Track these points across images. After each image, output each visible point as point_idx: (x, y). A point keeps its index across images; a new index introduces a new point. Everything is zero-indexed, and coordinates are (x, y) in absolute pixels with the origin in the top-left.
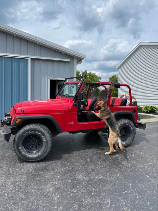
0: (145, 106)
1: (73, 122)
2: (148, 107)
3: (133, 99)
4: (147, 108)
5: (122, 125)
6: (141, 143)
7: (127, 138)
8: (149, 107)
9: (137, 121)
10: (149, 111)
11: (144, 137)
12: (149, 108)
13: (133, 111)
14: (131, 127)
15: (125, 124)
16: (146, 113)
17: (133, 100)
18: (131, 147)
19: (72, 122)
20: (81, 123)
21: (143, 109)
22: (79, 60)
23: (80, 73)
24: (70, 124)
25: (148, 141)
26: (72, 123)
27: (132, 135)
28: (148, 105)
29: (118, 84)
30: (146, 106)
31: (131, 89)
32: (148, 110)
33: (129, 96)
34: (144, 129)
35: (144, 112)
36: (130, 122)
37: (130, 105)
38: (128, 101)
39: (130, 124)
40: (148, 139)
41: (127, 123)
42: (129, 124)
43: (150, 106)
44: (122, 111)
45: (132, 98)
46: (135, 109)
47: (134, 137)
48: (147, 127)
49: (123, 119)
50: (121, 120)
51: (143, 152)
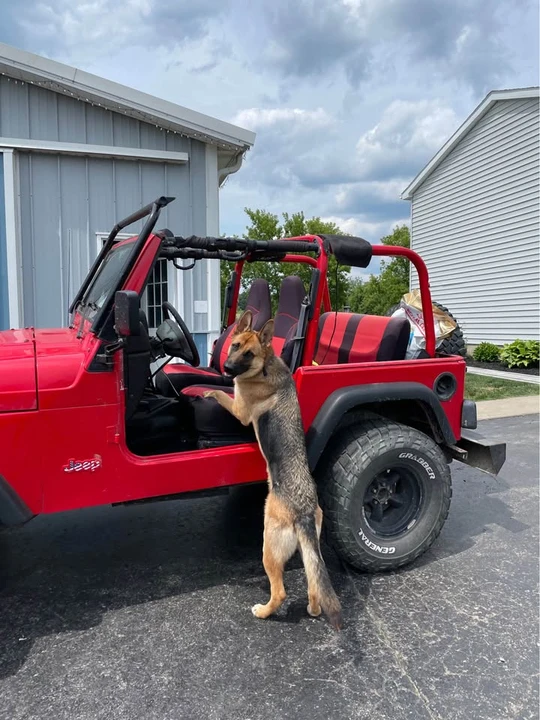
0: (510, 343)
1: (97, 456)
2: (523, 345)
3: (442, 324)
4: (517, 351)
5: (375, 460)
6: (479, 539)
7: (408, 523)
8: (528, 345)
9: (459, 432)
10: (526, 363)
11: (496, 501)
12: (526, 349)
13: (439, 384)
14: (427, 468)
15: (393, 453)
16: (515, 368)
17: (441, 329)
18: (427, 568)
19: (90, 457)
20: (146, 462)
21: (504, 354)
22: (231, 154)
23: (276, 222)
24: (78, 468)
25: (515, 526)
26: (93, 464)
27: (432, 503)
28: (521, 338)
29: (361, 246)
30: (516, 343)
31: (429, 271)
32: (522, 358)
33: (421, 308)
34: (496, 470)
35: (504, 367)
36: (422, 442)
37: (423, 354)
38: (417, 332)
39: (421, 454)
40: (516, 509)
41: (406, 449)
42: (414, 452)
43: (531, 342)
44: (377, 388)
45: (436, 317)
46: (449, 373)
47: (444, 517)
48: (510, 459)
49: (383, 429)
50: (371, 433)
51: (485, 603)
